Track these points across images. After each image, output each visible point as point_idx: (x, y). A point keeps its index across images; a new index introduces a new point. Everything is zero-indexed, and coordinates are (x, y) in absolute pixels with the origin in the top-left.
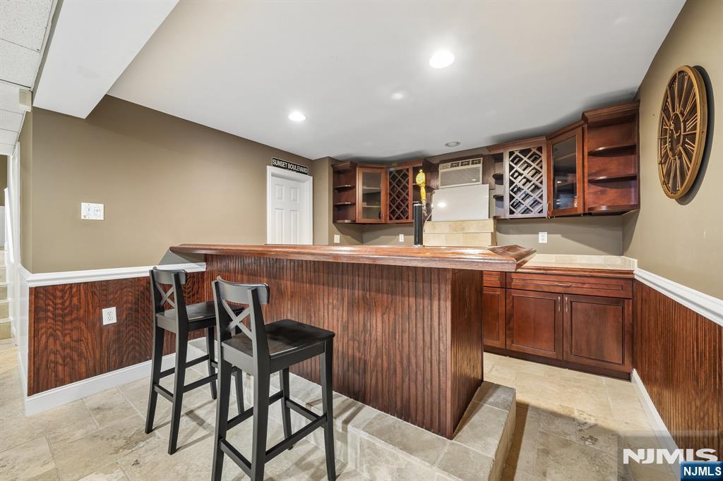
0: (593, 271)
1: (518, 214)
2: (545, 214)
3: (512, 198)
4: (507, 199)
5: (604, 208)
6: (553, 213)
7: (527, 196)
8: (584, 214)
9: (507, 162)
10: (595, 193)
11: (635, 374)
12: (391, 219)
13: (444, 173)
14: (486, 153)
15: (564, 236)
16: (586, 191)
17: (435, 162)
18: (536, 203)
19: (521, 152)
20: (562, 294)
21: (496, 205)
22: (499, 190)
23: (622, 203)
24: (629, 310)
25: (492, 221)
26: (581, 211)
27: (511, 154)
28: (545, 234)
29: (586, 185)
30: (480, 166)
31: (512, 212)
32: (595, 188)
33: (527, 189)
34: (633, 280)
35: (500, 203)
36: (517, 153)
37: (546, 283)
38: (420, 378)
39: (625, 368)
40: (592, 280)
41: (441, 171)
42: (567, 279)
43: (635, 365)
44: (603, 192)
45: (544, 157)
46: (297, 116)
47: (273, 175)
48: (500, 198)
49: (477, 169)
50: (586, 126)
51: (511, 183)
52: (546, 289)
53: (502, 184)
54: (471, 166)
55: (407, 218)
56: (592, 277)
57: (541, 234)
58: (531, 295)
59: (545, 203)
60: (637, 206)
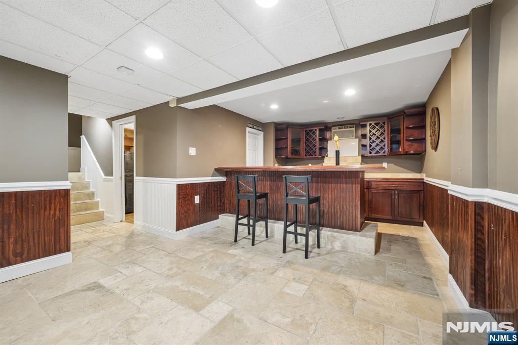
0: (408, 179)
1: (373, 154)
2: (386, 154)
3: (370, 146)
4: (368, 146)
5: (412, 152)
6: (390, 153)
7: (377, 145)
8: (404, 154)
9: (368, 128)
10: (408, 145)
11: (425, 222)
12: (306, 155)
13: (334, 132)
14: (357, 122)
15: (395, 164)
16: (405, 144)
17: (329, 126)
18: (382, 148)
19: (375, 124)
20: (394, 190)
21: (362, 149)
22: (364, 142)
23: (419, 150)
24: (422, 195)
25: (360, 157)
26: (402, 153)
27: (370, 124)
28: (386, 163)
29: (405, 141)
30: (354, 129)
31: (370, 153)
32: (408, 143)
33: (378, 141)
34: (424, 182)
35: (364, 148)
36: (373, 124)
37: (388, 185)
38: (347, 213)
39: (421, 221)
40: (407, 183)
41: (333, 131)
42: (396, 183)
43: (424, 219)
44: (412, 145)
45: (386, 127)
46: (274, 107)
47: (249, 132)
48: (364, 146)
49: (353, 131)
50: (405, 115)
51: (370, 139)
52: (387, 188)
53: (366, 139)
54: (349, 129)
55: (316, 155)
56: (407, 182)
57: (384, 164)
58: (381, 191)
59: (386, 149)
60: (425, 151)
